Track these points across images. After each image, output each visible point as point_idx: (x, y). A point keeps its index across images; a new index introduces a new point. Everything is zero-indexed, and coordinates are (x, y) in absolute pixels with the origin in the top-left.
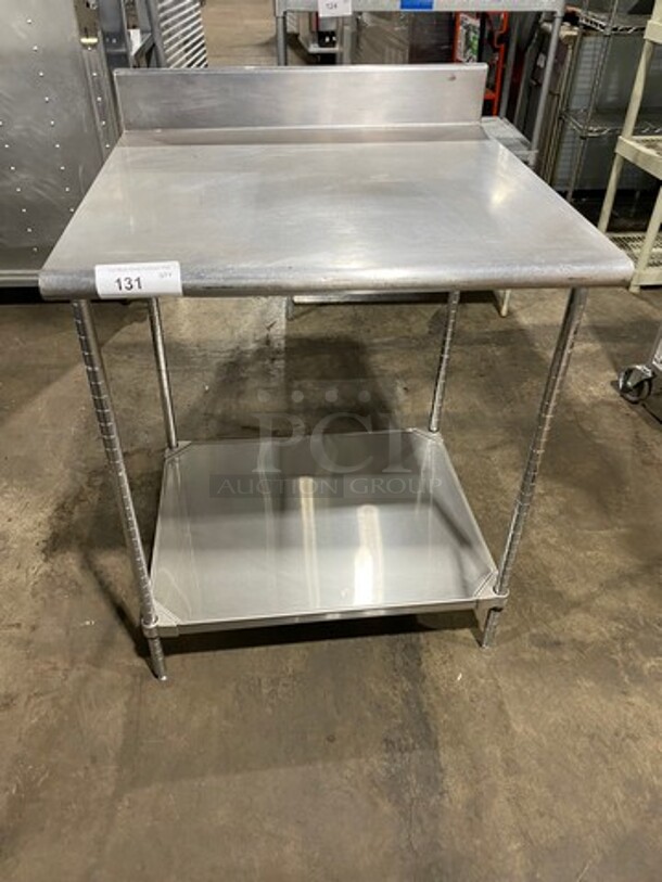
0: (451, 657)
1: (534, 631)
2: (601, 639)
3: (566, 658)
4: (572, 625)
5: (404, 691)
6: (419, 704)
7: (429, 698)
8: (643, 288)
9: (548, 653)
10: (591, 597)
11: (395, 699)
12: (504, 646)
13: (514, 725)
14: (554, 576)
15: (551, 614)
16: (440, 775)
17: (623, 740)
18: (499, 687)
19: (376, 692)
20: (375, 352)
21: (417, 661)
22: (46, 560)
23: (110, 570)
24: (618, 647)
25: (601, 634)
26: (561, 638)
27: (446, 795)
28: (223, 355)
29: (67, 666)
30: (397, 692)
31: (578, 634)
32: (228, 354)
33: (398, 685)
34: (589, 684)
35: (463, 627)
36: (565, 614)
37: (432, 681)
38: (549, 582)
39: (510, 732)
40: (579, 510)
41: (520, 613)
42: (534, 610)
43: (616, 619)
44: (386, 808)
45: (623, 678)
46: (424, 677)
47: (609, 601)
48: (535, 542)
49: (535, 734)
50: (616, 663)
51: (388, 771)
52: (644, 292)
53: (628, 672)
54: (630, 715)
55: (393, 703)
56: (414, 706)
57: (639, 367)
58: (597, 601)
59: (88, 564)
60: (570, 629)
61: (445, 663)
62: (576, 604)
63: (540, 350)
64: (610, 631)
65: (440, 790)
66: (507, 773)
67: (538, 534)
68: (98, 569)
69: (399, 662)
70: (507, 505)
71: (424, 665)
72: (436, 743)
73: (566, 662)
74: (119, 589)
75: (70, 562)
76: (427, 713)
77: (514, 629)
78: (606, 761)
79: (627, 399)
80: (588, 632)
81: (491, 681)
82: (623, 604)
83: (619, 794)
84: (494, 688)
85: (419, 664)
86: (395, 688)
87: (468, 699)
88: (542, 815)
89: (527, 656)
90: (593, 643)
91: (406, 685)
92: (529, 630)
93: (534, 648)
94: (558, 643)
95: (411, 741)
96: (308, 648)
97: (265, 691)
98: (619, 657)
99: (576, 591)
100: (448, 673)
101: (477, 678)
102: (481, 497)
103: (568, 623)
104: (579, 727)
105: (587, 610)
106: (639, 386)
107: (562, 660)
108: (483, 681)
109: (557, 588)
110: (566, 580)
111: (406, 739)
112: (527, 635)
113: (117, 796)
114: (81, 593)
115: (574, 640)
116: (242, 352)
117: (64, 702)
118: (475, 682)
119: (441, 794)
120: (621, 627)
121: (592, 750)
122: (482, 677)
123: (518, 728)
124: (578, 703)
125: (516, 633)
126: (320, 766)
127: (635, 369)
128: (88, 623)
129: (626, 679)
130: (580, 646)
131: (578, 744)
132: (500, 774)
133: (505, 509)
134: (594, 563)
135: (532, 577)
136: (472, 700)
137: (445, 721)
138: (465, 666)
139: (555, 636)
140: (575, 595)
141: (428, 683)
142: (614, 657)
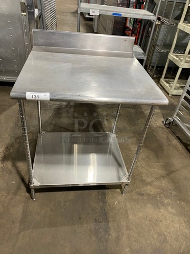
0: (114, 197)
1: (137, 190)
2: (154, 193)
3: (145, 198)
5: (101, 206)
6: (105, 210)
7: (107, 208)
8: (173, 95)
9: (140, 197)
10: (152, 182)
11: (98, 208)
12: (128, 194)
13: (130, 216)
14: (143, 175)
15: (141, 186)
16: (109, 230)
17: (158, 221)
18: (126, 206)
19: (93, 206)
20: (99, 108)
21: (104, 198)
22: (2, 163)
23: (20, 167)
24: (159, 196)
25: (154, 192)
26: (144, 193)
27: (110, 235)
28: (56, 105)
29: (7, 194)
30: (99, 206)
31: (148, 192)
32: (57, 105)
33: (99, 204)
34: (150, 206)
35: (118, 189)
36: (145, 186)
37: (108, 203)
38: (141, 177)
39: (129, 218)
40: (151, 157)
42: (137, 185)
43: (159, 188)
44: (94, 238)
46: (106, 202)
47: (157, 183)
48: (139, 165)
49: (135, 219)
50: (157, 200)
51: (95, 228)
52: (173, 96)
53: (161, 203)
54: (160, 215)
55: (97, 209)
56: (103, 210)
57: (170, 118)
58: (154, 183)
59: (14, 165)
60: (147, 191)
61: (112, 198)
62: (148, 184)
63: (143, 111)
64: (156, 191)
65: (109, 234)
66: (127, 230)
67: (139, 163)
68: (17, 167)
69: (100, 197)
70: (132, 154)
71: (107, 199)
72: (109, 221)
73: (144, 200)
74: (23, 173)
75: (9, 164)
76: (107, 212)
77: (132, 190)
78: (153, 227)
79: (166, 127)
80: (151, 191)
81: (124, 204)
82: (160, 184)
83: (156, 237)
85: (105, 199)
86: (98, 205)
87: (118, 209)
88: (135, 241)
89: (134, 197)
90: (152, 194)
91: (101, 204)
92: (135, 190)
93: (137, 196)
94: (143, 194)
95: (102, 220)
96: (75, 193)
97: (62, 204)
98: (158, 199)
99: (149, 180)
100: (113, 201)
101: (121, 203)
102: (125, 152)
103: (146, 189)
104: (146, 218)
105: (151, 185)
106: (169, 123)
108: (122, 204)
109: (144, 179)
110: (146, 177)
111: (100, 220)
112: (135, 192)
113: (19, 233)
114: (12, 173)
115: (147, 194)
116: (61, 105)
117: (5, 205)
119: (109, 235)
120: (160, 190)
121: (150, 224)
122: (122, 203)
123: (131, 217)
124: (147, 211)
125: (132, 191)
126: (76, 226)
127: (169, 119)
128: (13, 182)
129: (160, 205)
130: (149, 195)
131: (146, 222)
132: (125, 230)
133: (132, 156)
134: (154, 172)
135: (137, 175)
136: (119, 209)
137: (111, 215)
138: (118, 199)
139: (142, 192)
140: (148, 181)
141: (107, 204)
142: (157, 199)
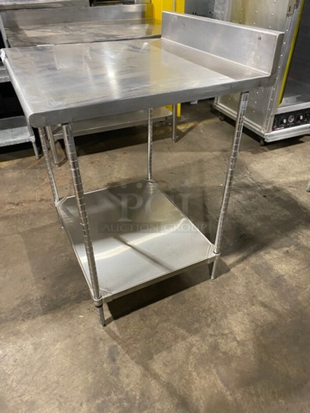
0: (92, 312)
1: (119, 347)
2: (124, 386)
3: (105, 365)
4: (129, 367)
5: (69, 297)
6: (64, 304)
7: (68, 307)
9: (105, 356)
10: (156, 377)
11: (66, 295)
12: (105, 334)
13: (60, 343)
14: (164, 354)
15: (134, 354)
16: (31, 318)
17: (57, 400)
18: (79, 334)
19: (68, 287)
24: (121, 396)
25: (128, 385)
26: (118, 362)
30: (69, 295)
31: (124, 371)
33: (72, 295)
34: (90, 379)
35: (112, 313)
36: (137, 362)
37: (78, 306)
38: (159, 351)
39: (56, 343)
40: (234, 365)
41: (129, 338)
42: (134, 345)
43: (142, 394)
45: (99, 400)
46: (79, 303)
47: (156, 390)
48: (188, 340)
49: (55, 354)
50: (109, 394)
51: (32, 300)
53: (103, 402)
54: (74, 404)
55: (64, 294)
56: (63, 302)
58: (153, 381)
60: (126, 367)
61: (89, 309)
62: (147, 368)
64: (132, 390)
65: (24, 319)
66: (34, 344)
67: (197, 341)
71: (85, 301)
72: (47, 314)
73: (102, 366)
76: (60, 308)
77: (118, 337)
78: (44, 390)
80: (127, 376)
81: (82, 330)
82: (157, 398)
83: (26, 398)
84: (78, 332)
85: (85, 300)
86: (71, 293)
87: (70, 322)
89: (101, 345)
90: (120, 380)
91: (73, 297)
92: (119, 344)
93: (107, 348)
94: (114, 360)
95: (46, 305)
97: (63, 254)
98: (114, 397)
99: (157, 366)
100: (83, 312)
101: (83, 324)
103: (130, 365)
104: (62, 375)
105: (144, 376)
107: (103, 364)
108: (81, 327)
109: (155, 357)
110: (164, 361)
112: (115, 344)
115: (119, 369)
118: (80, 324)
119: (23, 320)
120: (138, 397)
121: (49, 383)
122: (84, 326)
123: (58, 346)
124: (77, 374)
125: (115, 338)
126: (33, 278)
129: (98, 401)
130: (116, 372)
131: (52, 376)
132: (33, 342)
133: (209, 320)
134: (187, 377)
135: (159, 341)
136: (70, 324)
137: (57, 315)
138: (88, 318)
139: (119, 358)
140: (154, 367)
141: (76, 305)
142: (113, 394)
